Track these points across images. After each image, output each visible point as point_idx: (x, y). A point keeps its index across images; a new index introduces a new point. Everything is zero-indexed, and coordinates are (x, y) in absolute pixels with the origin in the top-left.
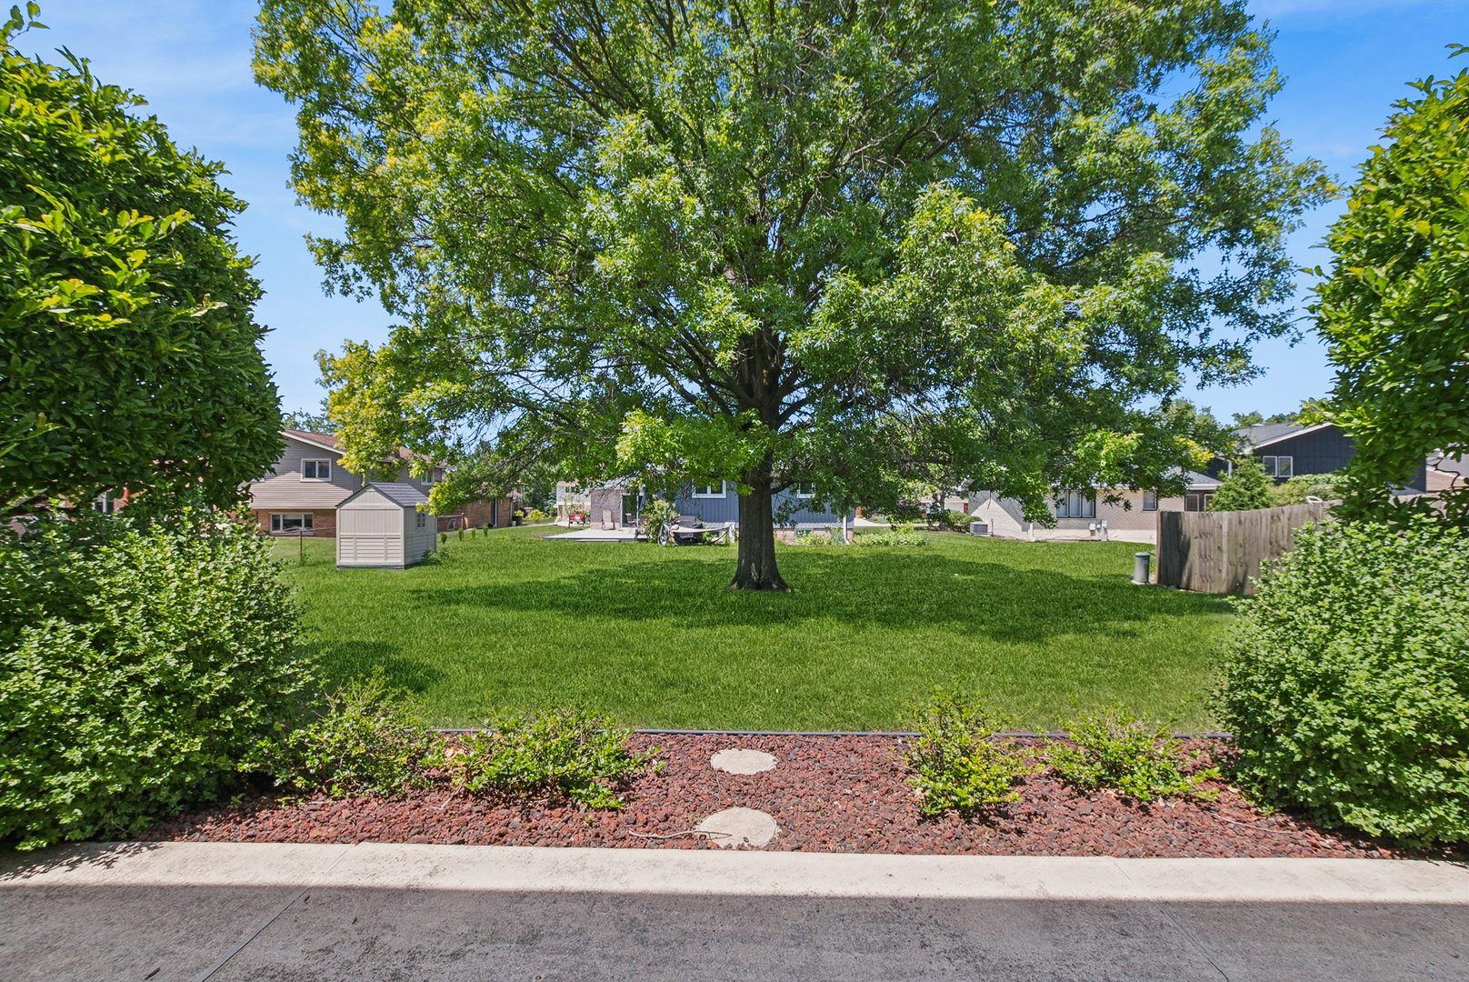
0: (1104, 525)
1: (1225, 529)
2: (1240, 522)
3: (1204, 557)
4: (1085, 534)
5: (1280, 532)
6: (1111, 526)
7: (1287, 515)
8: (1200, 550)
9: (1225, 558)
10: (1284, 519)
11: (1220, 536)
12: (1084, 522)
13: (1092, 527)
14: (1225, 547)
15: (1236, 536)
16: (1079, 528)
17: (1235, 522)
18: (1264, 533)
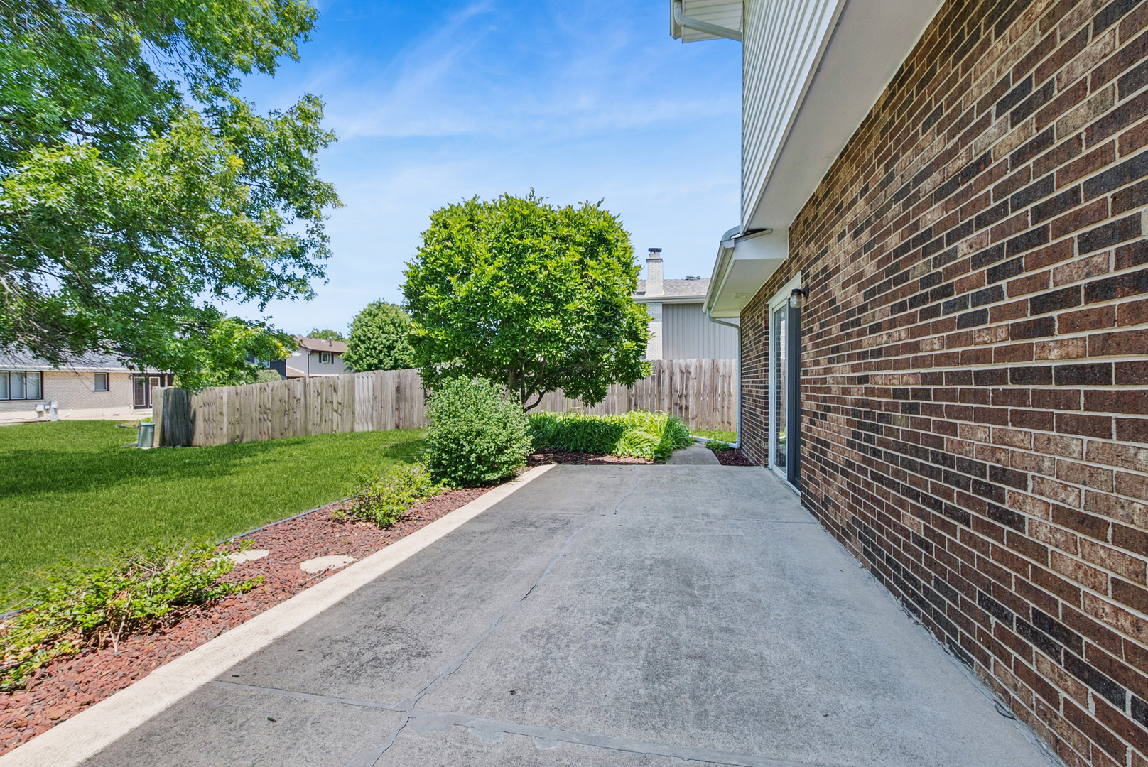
0: (54, 405)
1: (225, 399)
2: (237, 394)
3: (208, 420)
4: (31, 416)
5: (266, 399)
6: (62, 406)
7: (270, 388)
8: (204, 415)
9: (225, 420)
10: (269, 390)
11: (221, 404)
12: (31, 404)
13: (40, 407)
14: (225, 412)
15: (234, 403)
16: (22, 409)
17: (233, 394)
18: (255, 400)
